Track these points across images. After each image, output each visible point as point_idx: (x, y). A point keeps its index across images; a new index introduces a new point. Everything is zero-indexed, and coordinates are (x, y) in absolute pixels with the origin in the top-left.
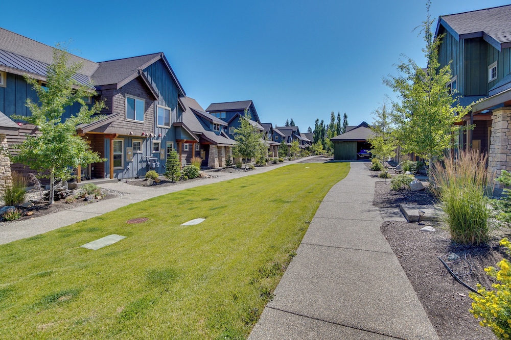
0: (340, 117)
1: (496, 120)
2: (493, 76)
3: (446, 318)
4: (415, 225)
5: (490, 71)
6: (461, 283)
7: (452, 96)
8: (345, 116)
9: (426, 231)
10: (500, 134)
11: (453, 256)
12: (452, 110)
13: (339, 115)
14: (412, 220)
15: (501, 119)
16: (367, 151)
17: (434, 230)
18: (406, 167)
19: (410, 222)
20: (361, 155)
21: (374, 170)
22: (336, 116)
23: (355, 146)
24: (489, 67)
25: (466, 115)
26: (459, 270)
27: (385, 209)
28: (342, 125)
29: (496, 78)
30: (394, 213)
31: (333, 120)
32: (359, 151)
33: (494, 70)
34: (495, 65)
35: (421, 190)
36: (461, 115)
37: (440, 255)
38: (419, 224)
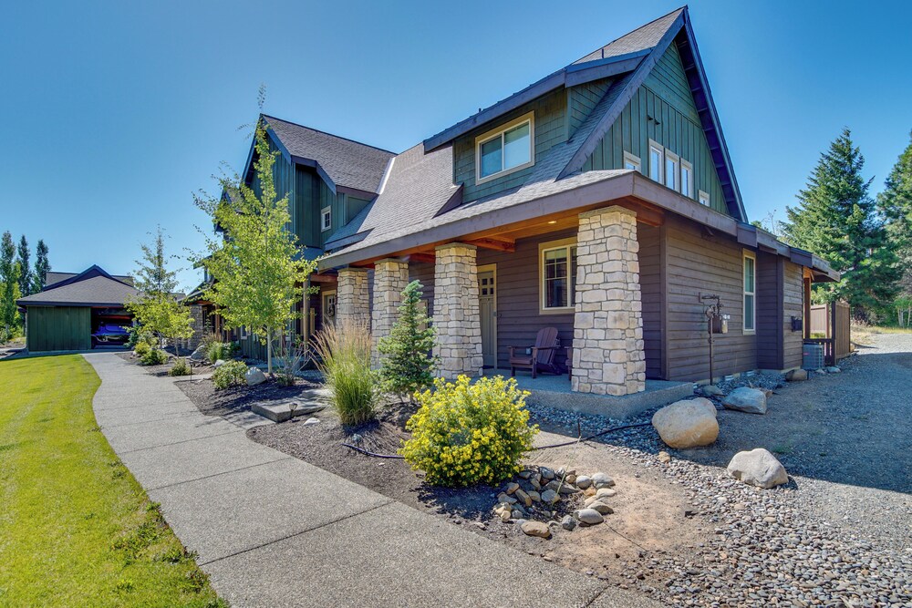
0: (28, 248)
1: (343, 283)
2: (327, 225)
3: (381, 484)
4: (288, 423)
5: (323, 216)
6: (375, 456)
7: (295, 244)
8: (42, 249)
9: (311, 424)
10: (347, 301)
11: (355, 437)
12: (293, 264)
13: (24, 243)
14: (282, 419)
15: (347, 282)
16: (125, 328)
17: (318, 421)
18: (215, 354)
19: (279, 422)
20: (101, 338)
21: (149, 364)
22: (16, 242)
23: (86, 318)
24: (322, 211)
25: (311, 273)
26: (366, 447)
27: (232, 415)
28: (32, 268)
29: (329, 227)
30: (250, 418)
31: (9, 253)
32: (95, 328)
33: (327, 216)
34: (327, 210)
35: (263, 383)
36: (306, 273)
37: (342, 441)
38: (293, 422)
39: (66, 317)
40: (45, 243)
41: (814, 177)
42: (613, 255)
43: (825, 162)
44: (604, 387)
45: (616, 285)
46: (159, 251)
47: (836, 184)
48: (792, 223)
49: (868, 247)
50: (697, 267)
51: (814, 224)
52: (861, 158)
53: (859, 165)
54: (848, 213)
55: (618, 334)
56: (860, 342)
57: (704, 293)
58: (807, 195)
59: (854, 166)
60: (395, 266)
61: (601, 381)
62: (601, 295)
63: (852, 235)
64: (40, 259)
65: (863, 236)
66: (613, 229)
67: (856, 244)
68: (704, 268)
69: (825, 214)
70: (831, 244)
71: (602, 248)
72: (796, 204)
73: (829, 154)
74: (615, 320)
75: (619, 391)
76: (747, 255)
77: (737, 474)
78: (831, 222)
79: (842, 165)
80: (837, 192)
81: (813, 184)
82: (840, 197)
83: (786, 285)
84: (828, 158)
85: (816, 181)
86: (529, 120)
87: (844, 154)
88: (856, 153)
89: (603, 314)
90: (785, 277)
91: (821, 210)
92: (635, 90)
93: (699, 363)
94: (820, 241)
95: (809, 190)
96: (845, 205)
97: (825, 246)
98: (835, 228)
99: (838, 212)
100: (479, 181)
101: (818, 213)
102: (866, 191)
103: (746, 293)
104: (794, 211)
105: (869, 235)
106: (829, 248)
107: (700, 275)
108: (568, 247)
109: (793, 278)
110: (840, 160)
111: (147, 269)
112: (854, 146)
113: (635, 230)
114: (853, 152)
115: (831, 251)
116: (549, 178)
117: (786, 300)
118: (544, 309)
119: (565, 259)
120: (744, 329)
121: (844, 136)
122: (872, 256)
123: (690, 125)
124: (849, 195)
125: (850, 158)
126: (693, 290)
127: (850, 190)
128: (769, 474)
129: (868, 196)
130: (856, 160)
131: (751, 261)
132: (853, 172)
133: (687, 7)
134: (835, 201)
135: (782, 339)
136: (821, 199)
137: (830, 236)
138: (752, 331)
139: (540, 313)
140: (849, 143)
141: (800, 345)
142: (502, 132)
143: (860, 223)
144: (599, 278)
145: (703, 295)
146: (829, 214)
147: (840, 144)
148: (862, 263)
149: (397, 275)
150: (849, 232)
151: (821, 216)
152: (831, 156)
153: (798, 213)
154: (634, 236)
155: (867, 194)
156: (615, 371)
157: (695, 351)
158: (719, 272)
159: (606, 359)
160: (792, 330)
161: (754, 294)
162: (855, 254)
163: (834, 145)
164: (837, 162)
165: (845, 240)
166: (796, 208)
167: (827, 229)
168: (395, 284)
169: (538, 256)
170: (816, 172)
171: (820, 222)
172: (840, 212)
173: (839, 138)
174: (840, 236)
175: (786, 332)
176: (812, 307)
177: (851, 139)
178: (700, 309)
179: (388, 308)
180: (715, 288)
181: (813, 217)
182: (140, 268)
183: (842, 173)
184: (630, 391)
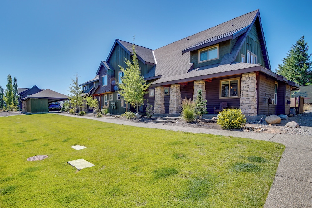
1: (157, 91)
9: (178, 123)
23: (47, 102)
37: (192, 125)
39: (41, 102)
40: (16, 78)
41: (289, 53)
42: (252, 84)
43: (294, 48)
44: (249, 114)
45: (253, 91)
46: (77, 81)
47: (298, 56)
48: (280, 70)
49: (308, 78)
50: (265, 86)
51: (288, 70)
52: (308, 47)
53: (307, 49)
54: (301, 67)
55: (253, 102)
56: (306, 109)
57: (266, 93)
58: (287, 60)
59: (305, 49)
60: (178, 86)
61: (248, 113)
62: (248, 93)
63: (303, 74)
64: (15, 83)
65: (306, 74)
66: (252, 78)
67: (304, 77)
68: (266, 87)
69: (293, 67)
70: (295, 77)
71: (249, 82)
72: (282, 63)
73: (296, 45)
74: (252, 99)
75: (253, 115)
76: (276, 83)
77: (288, 126)
78: (295, 70)
79: (301, 49)
80: (298, 59)
81: (288, 56)
82: (299, 61)
83: (286, 91)
84: (295, 47)
85: (290, 55)
86: (217, 46)
87: (301, 45)
88: (306, 45)
89: (249, 98)
90: (286, 89)
91: (292, 66)
92: (246, 37)
93: (264, 111)
94: (291, 76)
95: (287, 58)
96: (301, 64)
97: (292, 78)
98: (296, 72)
99: (298, 66)
100: (199, 62)
101: (291, 67)
102: (309, 58)
103: (275, 93)
104: (281, 66)
105: (309, 74)
106: (293, 79)
107: (266, 89)
108: (229, 81)
109: (288, 89)
110: (299, 47)
111: (73, 87)
112: (305, 42)
113: (256, 78)
114: (305, 44)
115: (294, 80)
116: (228, 63)
117: (286, 95)
118: (221, 97)
119: (228, 84)
120: (274, 104)
121: (301, 38)
122: (310, 82)
123: (257, 44)
124: (302, 60)
125: (303, 47)
126: (264, 92)
127: (303, 58)
128: (295, 125)
129: (310, 60)
130: (306, 47)
131: (276, 85)
132: (304, 52)
133: (259, 10)
134: (297, 62)
135: (285, 106)
136: (292, 62)
137: (294, 75)
138: (276, 104)
139: (220, 99)
140: (303, 41)
141: (289, 109)
142: (208, 49)
143: (306, 70)
144: (248, 89)
145: (266, 94)
146: (295, 67)
147: (300, 41)
148: (306, 84)
149: (178, 88)
150: (302, 73)
151: (292, 68)
152: (297, 46)
153: (282, 66)
154: (256, 79)
155: (309, 60)
156: (252, 110)
157: (264, 108)
158: (269, 88)
159: (249, 107)
160: (287, 104)
161: (277, 94)
162: (303, 81)
163: (297, 42)
164: (298, 48)
165: (300, 76)
166: (281, 64)
167: (293, 72)
168: (177, 91)
169: (219, 83)
170: (290, 51)
171: (291, 70)
172: (299, 66)
173: (300, 39)
174: (298, 75)
175: (286, 104)
176: (291, 98)
177: (304, 40)
178: (265, 97)
179: (176, 97)
180: (268, 92)
181: (288, 68)
182: (71, 86)
183: (300, 52)
184: (255, 115)
